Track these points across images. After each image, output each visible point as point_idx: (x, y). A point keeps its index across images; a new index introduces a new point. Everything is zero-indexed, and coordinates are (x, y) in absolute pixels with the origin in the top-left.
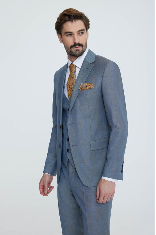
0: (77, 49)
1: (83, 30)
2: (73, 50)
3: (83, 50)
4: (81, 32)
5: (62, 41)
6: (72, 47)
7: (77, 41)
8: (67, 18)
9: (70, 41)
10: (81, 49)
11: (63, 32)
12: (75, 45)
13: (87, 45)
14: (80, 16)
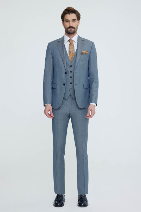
0: (71, 29)
1: (75, 19)
2: (69, 30)
3: (74, 30)
4: (74, 20)
5: (64, 25)
6: (68, 28)
7: (71, 25)
8: (67, 12)
9: (67, 25)
10: (73, 30)
11: (65, 19)
12: (70, 27)
13: (77, 29)
14: (74, 11)
